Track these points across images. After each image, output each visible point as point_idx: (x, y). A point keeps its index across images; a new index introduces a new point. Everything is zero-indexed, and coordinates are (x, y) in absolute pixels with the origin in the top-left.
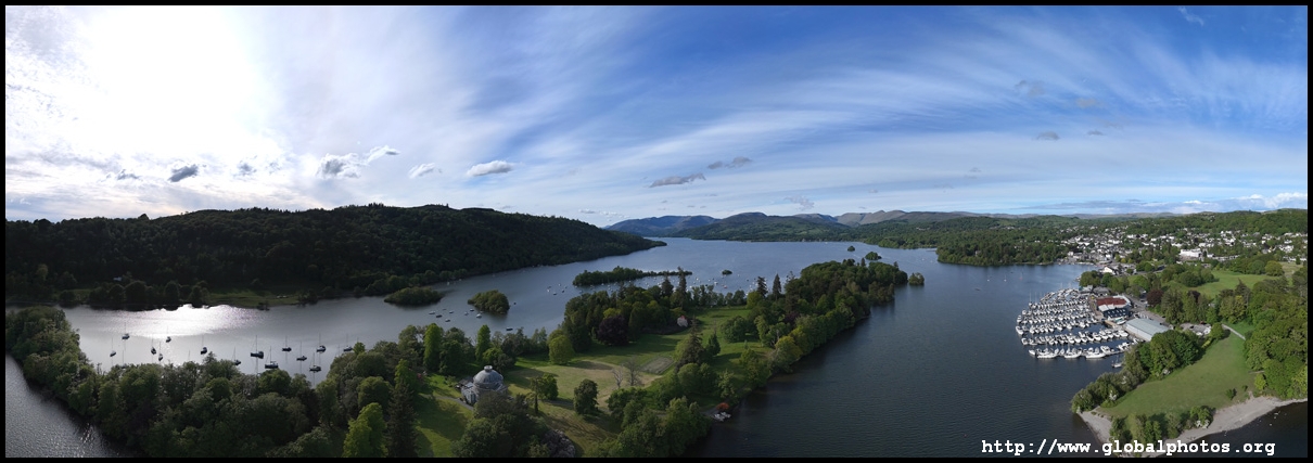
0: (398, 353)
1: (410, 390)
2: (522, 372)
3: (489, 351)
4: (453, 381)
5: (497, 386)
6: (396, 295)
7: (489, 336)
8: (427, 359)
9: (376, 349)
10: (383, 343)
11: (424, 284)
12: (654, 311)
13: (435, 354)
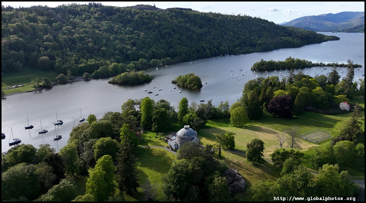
0: (122, 119)
1: (131, 143)
2: (210, 130)
3: (187, 115)
4: (162, 135)
5: (193, 139)
6: (117, 78)
7: (187, 106)
8: (143, 122)
9: (105, 118)
10: (109, 113)
11: (138, 69)
12: (318, 95)
13: (149, 118)
